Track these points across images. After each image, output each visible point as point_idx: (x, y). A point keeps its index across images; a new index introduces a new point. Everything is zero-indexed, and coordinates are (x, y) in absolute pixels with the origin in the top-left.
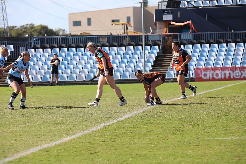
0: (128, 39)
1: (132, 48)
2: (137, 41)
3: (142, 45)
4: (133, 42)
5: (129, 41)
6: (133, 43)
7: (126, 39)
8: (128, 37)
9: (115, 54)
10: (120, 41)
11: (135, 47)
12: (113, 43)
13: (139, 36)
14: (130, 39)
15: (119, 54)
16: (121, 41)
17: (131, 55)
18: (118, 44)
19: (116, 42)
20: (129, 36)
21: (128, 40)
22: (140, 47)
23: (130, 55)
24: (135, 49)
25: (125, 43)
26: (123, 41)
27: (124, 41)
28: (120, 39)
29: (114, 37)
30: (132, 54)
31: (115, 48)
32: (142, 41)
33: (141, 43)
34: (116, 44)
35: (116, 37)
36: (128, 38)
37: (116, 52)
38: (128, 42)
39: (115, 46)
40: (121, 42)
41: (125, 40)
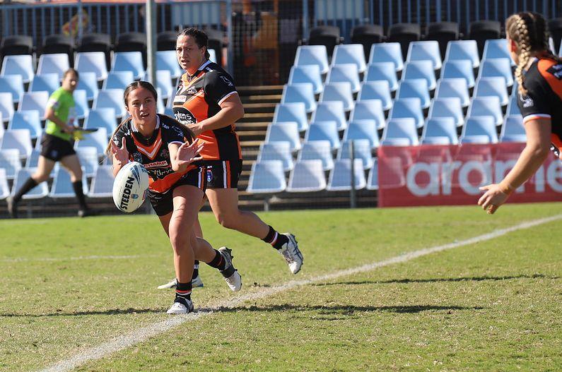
0: (80, 21)
1: (98, 58)
2: (122, 30)
3: (141, 48)
4: (104, 31)
5: (86, 29)
6: (105, 40)
7: (73, 19)
8: (80, 10)
9: (26, 86)
10: (48, 30)
11: (113, 55)
12: (17, 36)
13: (131, 7)
14: (89, 19)
15: (40, 84)
16: (53, 28)
17: (96, 92)
18: (37, 42)
19: (30, 33)
20: (85, 8)
21: (80, 24)
22: (136, 57)
23: (89, 93)
24: (113, 64)
25: (68, 38)
26: (58, 31)
27: (63, 27)
28: (48, 21)
29: (20, 11)
30: (100, 84)
31: (26, 61)
32: (142, 29)
33: (137, 38)
34: (28, 42)
35: (30, 10)
36: (81, 15)
37: (31, 77)
38: (81, 35)
39: (24, 51)
40: (53, 35)
41: (68, 24)
